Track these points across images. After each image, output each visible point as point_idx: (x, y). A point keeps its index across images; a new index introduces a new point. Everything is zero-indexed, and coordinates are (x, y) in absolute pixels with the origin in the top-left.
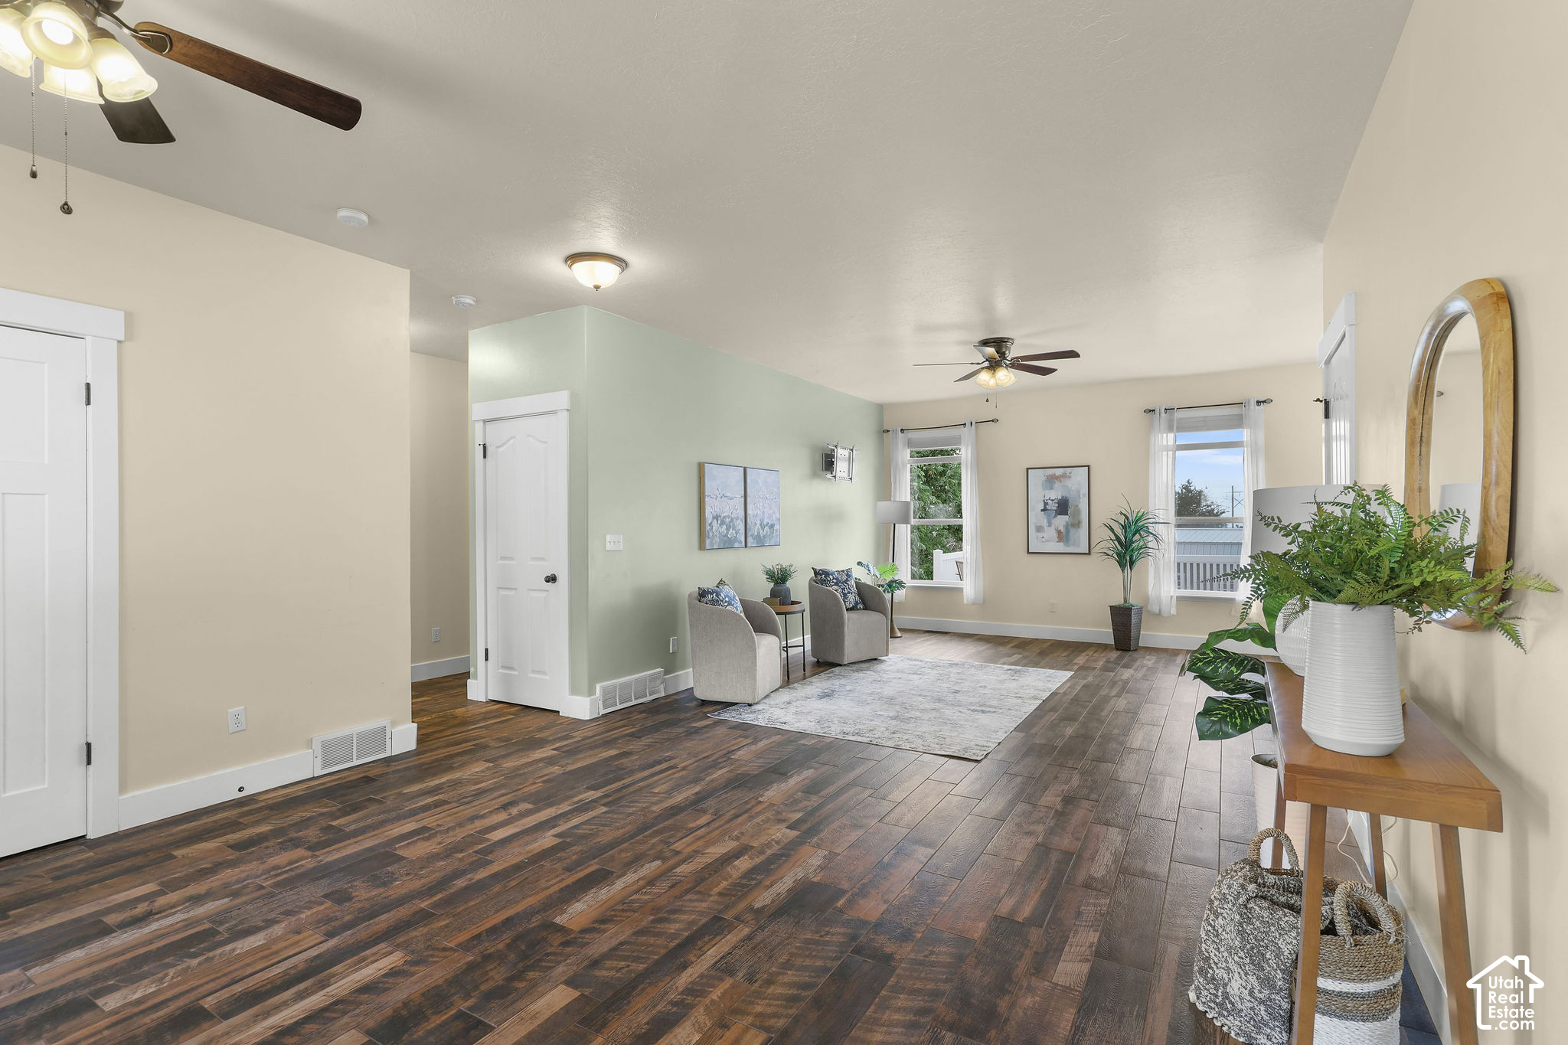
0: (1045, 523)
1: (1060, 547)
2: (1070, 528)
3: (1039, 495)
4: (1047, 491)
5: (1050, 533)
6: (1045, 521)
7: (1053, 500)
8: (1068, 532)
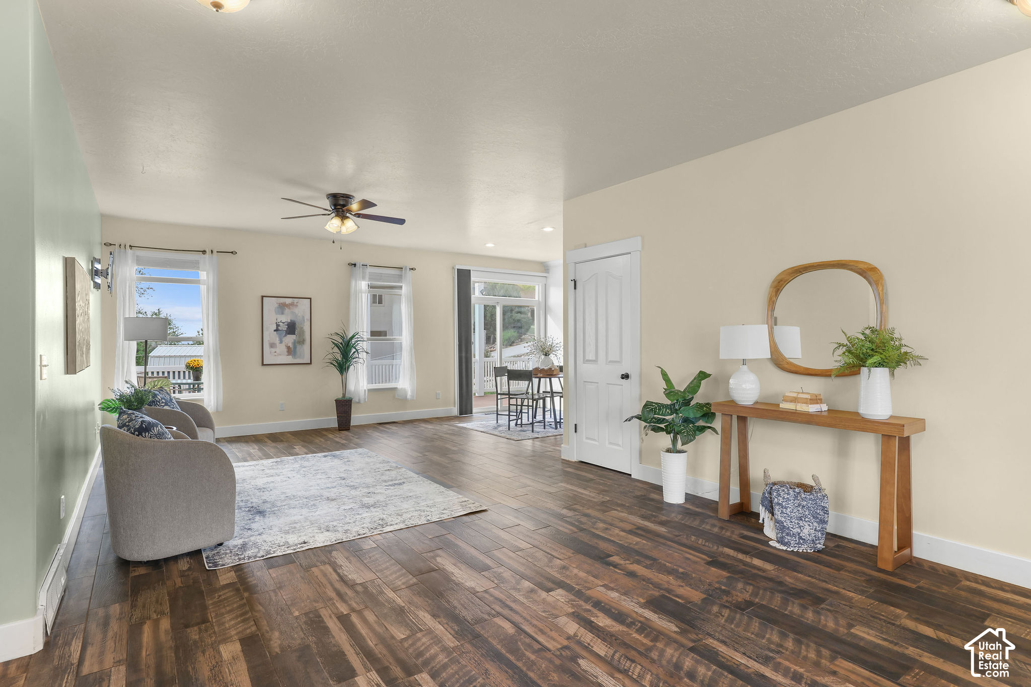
0: (277, 341)
1: (290, 359)
2: (297, 344)
3: (272, 318)
4: (278, 316)
5: (282, 348)
6: (278, 339)
7: (283, 323)
8: (295, 347)
